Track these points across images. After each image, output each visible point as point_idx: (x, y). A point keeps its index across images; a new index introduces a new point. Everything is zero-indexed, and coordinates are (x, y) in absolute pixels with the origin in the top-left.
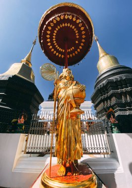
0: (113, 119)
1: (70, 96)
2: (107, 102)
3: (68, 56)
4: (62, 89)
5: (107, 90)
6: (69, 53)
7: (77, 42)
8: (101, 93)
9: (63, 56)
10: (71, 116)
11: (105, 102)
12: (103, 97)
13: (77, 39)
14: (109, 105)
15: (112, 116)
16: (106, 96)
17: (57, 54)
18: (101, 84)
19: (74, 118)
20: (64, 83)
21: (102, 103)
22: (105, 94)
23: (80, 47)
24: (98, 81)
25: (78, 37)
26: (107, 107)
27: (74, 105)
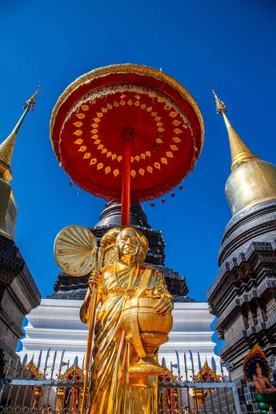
0: (263, 380)
1: (132, 326)
2: (255, 315)
3: (133, 173)
4: (111, 295)
5: (254, 275)
6: (136, 166)
7: (159, 141)
8: (238, 285)
9: (116, 172)
10: (133, 380)
11: (250, 315)
12: (241, 298)
13: (158, 135)
14: (259, 327)
15: (259, 370)
16: (250, 294)
17: (100, 166)
18: (236, 254)
19: (141, 384)
20: (118, 275)
21: (240, 319)
22: (248, 290)
23: (169, 154)
24: (227, 241)
25: (161, 130)
26: (254, 334)
27: (141, 352)
